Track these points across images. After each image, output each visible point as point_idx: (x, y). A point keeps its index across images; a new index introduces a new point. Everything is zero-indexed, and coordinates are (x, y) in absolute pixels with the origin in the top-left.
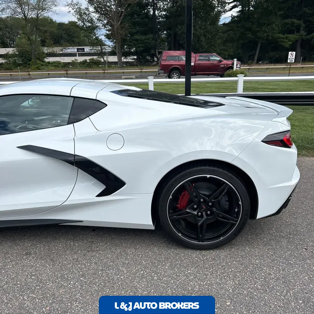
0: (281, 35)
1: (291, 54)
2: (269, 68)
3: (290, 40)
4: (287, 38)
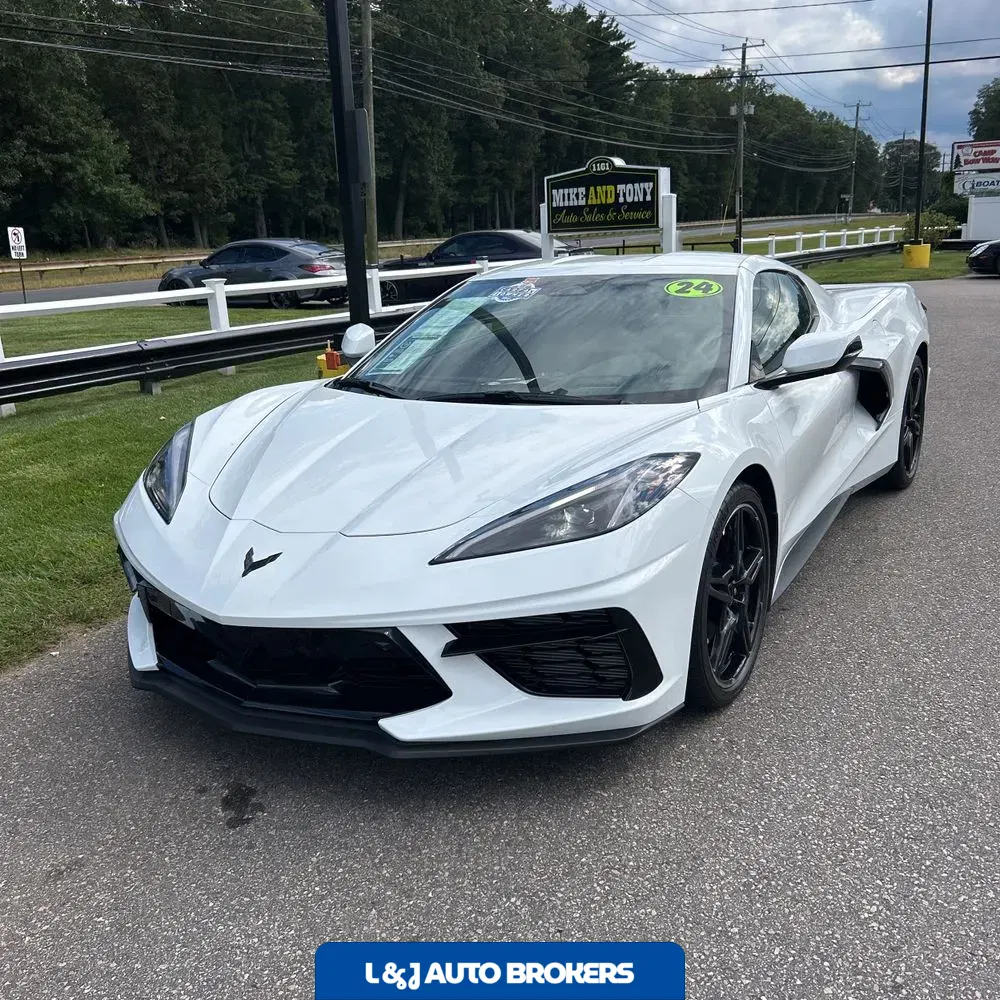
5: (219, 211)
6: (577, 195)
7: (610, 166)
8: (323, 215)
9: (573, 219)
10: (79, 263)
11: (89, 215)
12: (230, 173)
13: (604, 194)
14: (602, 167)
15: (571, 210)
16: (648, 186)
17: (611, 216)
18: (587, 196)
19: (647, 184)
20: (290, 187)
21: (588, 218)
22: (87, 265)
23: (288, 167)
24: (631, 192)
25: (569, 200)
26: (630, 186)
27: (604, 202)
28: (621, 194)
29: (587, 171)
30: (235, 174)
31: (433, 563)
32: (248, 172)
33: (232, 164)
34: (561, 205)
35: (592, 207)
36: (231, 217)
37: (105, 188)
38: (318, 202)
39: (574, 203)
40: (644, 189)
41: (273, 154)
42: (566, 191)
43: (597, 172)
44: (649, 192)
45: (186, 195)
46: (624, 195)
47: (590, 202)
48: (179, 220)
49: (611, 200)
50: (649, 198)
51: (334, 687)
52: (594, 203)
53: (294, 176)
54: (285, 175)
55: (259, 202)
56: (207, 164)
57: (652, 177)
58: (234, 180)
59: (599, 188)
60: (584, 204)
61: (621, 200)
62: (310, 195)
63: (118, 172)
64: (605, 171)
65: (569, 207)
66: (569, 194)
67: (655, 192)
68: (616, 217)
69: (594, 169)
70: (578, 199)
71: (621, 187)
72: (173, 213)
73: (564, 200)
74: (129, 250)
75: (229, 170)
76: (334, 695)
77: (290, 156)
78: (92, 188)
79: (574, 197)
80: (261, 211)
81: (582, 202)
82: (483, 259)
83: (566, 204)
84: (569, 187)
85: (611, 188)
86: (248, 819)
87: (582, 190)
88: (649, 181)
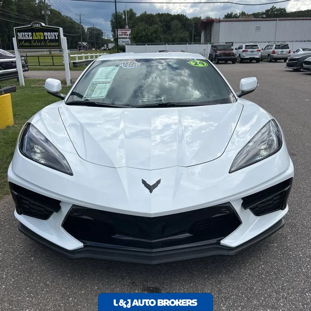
6: (28, 35)
7: (40, 25)
9: (27, 44)
13: (39, 36)
14: (37, 25)
15: (26, 41)
16: (56, 34)
17: (43, 44)
18: (32, 36)
19: (55, 33)
21: (34, 44)
24: (50, 36)
25: (25, 37)
26: (49, 33)
27: (39, 39)
28: (46, 36)
29: (31, 26)
34: (22, 39)
35: (35, 40)
39: (27, 38)
40: (55, 35)
42: (23, 33)
43: (35, 27)
44: (57, 36)
46: (47, 36)
47: (34, 38)
49: (42, 38)
50: (57, 38)
52: (36, 38)
57: (57, 31)
59: (37, 33)
60: (32, 39)
61: (46, 38)
64: (39, 27)
65: (25, 39)
66: (25, 35)
67: (59, 36)
68: (45, 44)
69: (34, 26)
70: (29, 37)
71: (45, 33)
73: (23, 37)
79: (27, 36)
81: (31, 38)
83: (24, 38)
84: (24, 32)
85: (41, 33)
87: (30, 33)
88: (56, 32)
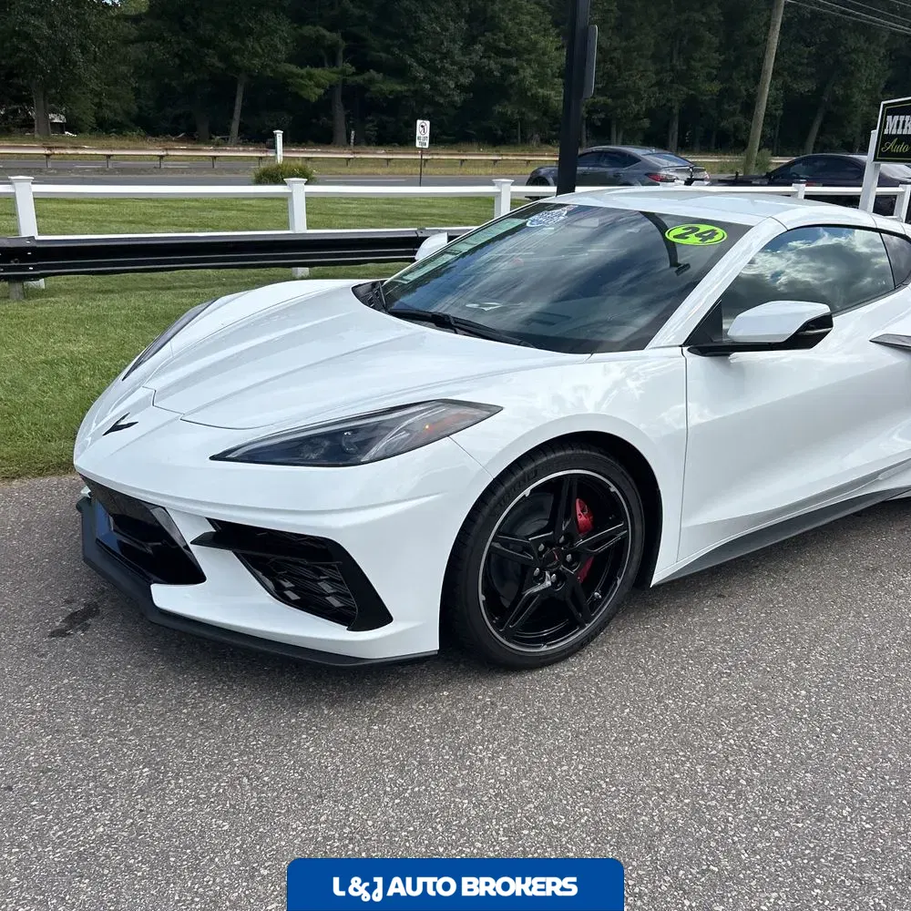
0: (293, 68)
1: (422, 126)
2: (312, 158)
3: (318, 85)
4: (310, 77)
5: (637, 117)
8: (735, 126)
10: (494, 155)
11: (523, 114)
12: (653, 82)
20: (707, 98)
22: (500, 158)
23: (710, 78)
30: (659, 84)
31: (213, 458)
32: (672, 82)
33: (657, 73)
36: (646, 123)
37: (540, 90)
38: (733, 114)
41: (698, 65)
45: (609, 101)
48: (599, 124)
51: (153, 548)
53: (716, 87)
54: (706, 86)
55: (675, 111)
56: (634, 72)
58: (656, 89)
62: (726, 107)
63: (553, 76)
72: (595, 117)
74: (550, 147)
75: (654, 79)
76: (149, 554)
77: (713, 68)
78: (530, 89)
80: (677, 118)
82: (801, 183)
86: (69, 634)
